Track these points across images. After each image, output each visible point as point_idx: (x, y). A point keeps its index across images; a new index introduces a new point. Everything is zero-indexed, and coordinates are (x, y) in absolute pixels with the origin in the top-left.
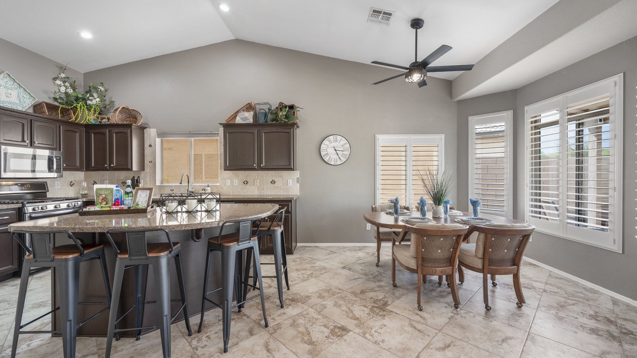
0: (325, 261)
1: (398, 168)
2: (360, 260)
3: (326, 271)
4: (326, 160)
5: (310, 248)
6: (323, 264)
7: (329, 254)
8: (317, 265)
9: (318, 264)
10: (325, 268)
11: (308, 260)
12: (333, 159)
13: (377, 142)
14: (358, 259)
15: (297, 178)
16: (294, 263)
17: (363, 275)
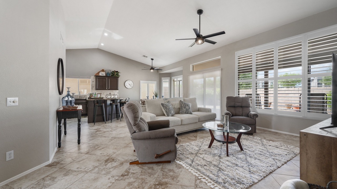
1: (145, 88)
4: (126, 87)
13: (141, 83)
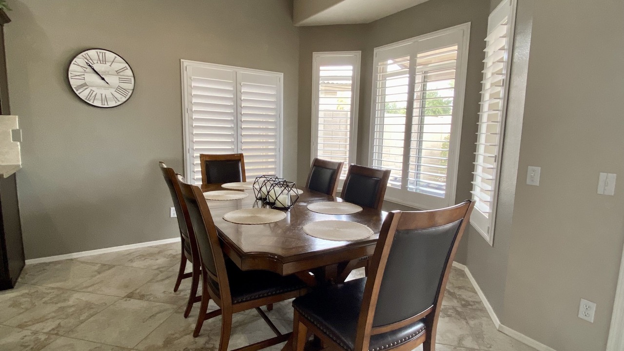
0: (90, 289)
2: (161, 272)
3: (92, 311)
4: (83, 96)
5: (58, 266)
6: (85, 297)
7: (99, 273)
8: (71, 303)
9: (75, 299)
10: (89, 306)
11: (50, 296)
12: (99, 96)
13: (185, 72)
14: (157, 272)
15: (13, 131)
16: (14, 310)
17: (167, 302)
